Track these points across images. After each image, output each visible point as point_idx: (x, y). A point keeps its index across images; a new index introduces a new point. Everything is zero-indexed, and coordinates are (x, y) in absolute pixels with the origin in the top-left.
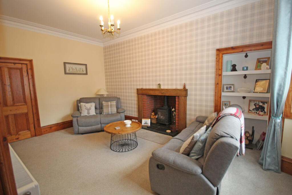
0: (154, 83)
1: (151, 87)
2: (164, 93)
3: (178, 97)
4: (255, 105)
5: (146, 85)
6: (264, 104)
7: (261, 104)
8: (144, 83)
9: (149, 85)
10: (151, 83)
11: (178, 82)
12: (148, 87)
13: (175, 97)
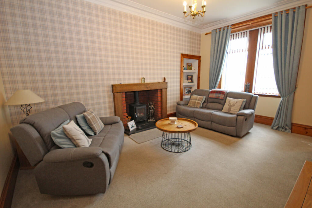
0: (136, 77)
1: (132, 82)
2: (149, 87)
3: (161, 90)
4: (187, 90)
5: (124, 79)
6: (190, 89)
7: (189, 89)
8: (122, 77)
9: (129, 79)
10: (132, 77)
11: (159, 76)
12: (127, 82)
13: (157, 90)
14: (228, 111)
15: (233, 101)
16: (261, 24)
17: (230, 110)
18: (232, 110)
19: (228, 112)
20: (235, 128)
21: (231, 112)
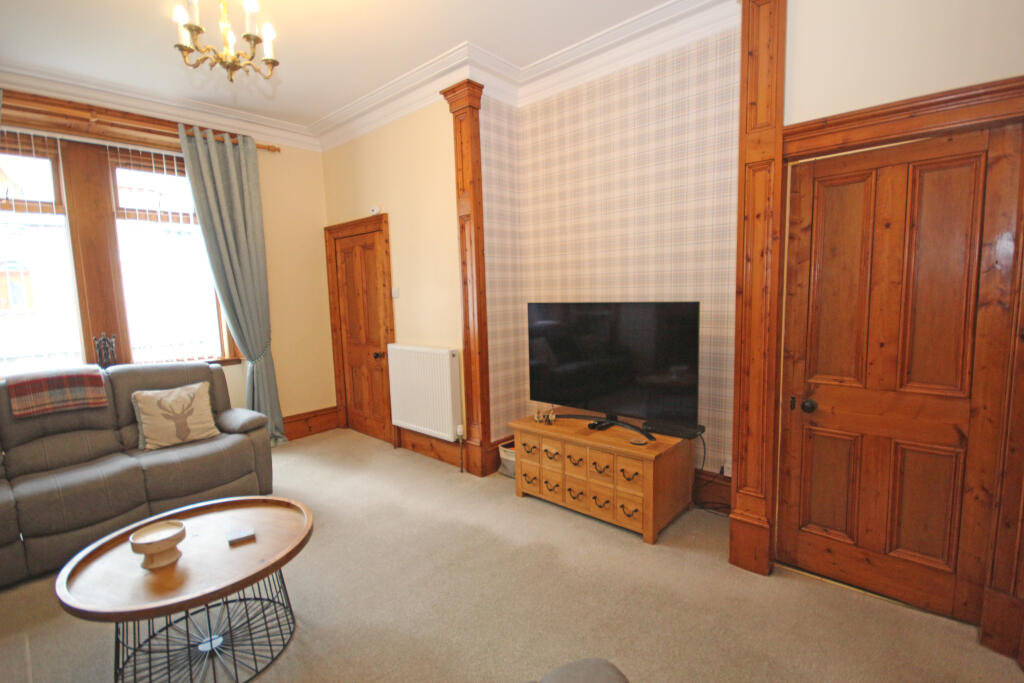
14: (178, 436)
15: (172, 398)
16: (125, 135)
17: (188, 431)
18: (191, 427)
19: (178, 441)
20: (254, 474)
21: (193, 436)
